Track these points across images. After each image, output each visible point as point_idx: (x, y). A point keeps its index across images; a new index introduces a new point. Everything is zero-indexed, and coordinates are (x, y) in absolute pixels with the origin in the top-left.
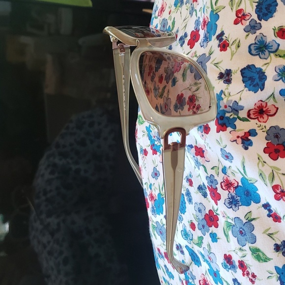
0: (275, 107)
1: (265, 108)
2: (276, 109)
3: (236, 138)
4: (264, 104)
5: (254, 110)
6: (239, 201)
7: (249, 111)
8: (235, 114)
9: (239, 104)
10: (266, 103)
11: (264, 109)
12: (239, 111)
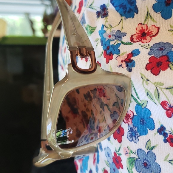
0: (156, 27)
1: (147, 30)
2: (157, 29)
3: (120, 63)
4: (145, 27)
5: (137, 35)
6: (137, 132)
7: (132, 36)
8: (118, 40)
9: (122, 32)
10: (146, 25)
11: (146, 32)
12: (123, 37)
